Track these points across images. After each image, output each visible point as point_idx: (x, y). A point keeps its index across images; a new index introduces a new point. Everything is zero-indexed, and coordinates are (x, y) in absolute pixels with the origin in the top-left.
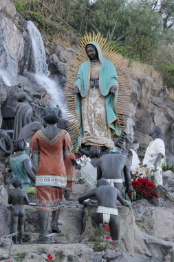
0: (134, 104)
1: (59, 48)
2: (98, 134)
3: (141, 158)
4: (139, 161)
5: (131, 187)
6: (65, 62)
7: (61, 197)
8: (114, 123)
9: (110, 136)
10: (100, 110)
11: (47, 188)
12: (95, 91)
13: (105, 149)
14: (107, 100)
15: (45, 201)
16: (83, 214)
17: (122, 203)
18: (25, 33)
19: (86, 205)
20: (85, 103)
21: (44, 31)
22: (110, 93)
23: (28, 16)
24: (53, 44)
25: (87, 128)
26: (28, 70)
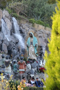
0: (46, 42)
1: (22, 24)
2: (33, 56)
3: (43, 62)
4: (42, 63)
5: (39, 70)
6: (24, 29)
7: (24, 73)
8: (37, 53)
9: (36, 56)
10: (33, 50)
11: (21, 71)
12: (32, 45)
13: (34, 60)
14: (35, 48)
15: (21, 74)
16: (28, 76)
17: (35, 74)
18: (12, 22)
19: (28, 74)
20: (29, 49)
21: (17, 19)
22: (35, 46)
23: (13, 15)
24: (20, 23)
25: (30, 55)
26: (13, 33)
